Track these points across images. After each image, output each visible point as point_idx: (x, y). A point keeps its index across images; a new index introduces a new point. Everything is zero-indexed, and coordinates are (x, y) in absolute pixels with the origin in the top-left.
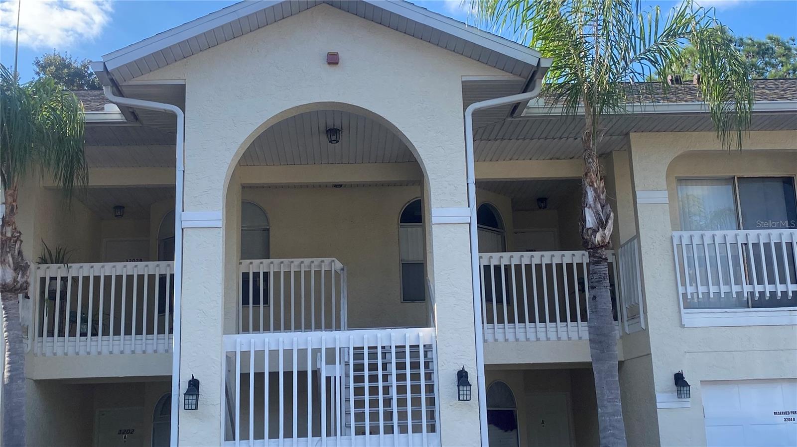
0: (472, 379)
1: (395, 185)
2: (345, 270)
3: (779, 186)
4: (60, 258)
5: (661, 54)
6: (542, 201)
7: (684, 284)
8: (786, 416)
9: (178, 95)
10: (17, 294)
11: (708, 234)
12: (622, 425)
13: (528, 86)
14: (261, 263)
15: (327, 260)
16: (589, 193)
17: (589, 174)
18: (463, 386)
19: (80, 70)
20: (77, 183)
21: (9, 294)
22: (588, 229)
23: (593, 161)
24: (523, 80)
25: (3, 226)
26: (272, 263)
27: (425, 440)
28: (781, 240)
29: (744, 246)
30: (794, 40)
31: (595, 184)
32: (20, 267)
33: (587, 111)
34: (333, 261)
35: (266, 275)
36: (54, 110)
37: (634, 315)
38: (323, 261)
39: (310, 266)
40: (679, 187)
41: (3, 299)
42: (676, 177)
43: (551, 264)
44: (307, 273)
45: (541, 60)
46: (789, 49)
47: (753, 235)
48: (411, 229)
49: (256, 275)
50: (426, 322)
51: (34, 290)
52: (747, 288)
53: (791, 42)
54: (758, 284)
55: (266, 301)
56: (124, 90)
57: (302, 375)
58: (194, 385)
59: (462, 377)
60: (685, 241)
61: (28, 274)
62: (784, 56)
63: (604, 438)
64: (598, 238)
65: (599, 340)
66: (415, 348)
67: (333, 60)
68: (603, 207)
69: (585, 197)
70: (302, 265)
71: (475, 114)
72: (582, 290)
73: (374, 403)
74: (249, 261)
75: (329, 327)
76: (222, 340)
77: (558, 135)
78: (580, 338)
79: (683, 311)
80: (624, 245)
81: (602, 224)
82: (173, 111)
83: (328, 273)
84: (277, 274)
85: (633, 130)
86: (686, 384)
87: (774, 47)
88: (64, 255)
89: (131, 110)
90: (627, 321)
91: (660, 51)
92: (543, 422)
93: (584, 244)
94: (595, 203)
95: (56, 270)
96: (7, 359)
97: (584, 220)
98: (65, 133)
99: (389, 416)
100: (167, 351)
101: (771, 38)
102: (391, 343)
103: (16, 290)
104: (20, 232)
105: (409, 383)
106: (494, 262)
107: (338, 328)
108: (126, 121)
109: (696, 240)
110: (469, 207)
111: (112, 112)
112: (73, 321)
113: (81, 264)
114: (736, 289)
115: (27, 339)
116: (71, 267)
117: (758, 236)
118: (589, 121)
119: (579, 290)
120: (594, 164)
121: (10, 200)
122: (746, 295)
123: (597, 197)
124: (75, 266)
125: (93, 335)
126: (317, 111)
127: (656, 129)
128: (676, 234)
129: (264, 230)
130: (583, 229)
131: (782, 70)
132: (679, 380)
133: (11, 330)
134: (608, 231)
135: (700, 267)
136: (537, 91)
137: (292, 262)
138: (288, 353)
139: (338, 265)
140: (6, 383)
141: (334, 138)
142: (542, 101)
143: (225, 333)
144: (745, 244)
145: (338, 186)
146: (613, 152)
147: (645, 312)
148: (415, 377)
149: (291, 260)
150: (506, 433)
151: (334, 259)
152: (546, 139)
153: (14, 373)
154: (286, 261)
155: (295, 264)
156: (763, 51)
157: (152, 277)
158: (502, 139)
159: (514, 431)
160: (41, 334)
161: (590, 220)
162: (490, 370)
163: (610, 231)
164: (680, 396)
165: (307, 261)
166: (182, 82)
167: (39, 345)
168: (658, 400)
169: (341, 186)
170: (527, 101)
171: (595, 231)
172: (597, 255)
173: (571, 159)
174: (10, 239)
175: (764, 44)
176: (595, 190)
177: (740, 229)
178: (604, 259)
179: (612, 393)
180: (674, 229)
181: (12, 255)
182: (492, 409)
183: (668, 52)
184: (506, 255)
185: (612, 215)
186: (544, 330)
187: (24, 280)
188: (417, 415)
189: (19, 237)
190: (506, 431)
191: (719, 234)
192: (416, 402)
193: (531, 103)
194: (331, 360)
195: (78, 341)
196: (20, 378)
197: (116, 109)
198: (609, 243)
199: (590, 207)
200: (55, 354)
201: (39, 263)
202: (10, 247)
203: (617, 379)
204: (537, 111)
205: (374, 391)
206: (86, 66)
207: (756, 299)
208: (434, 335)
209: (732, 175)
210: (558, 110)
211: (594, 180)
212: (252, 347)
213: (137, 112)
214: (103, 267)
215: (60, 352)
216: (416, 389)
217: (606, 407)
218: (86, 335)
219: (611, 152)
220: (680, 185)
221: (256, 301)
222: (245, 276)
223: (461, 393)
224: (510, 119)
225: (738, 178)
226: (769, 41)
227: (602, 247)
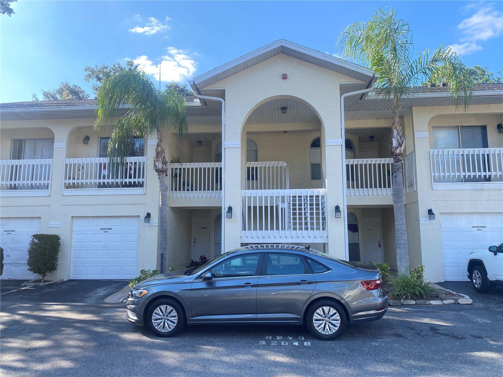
0: (341, 209)
1: (309, 132)
2: (288, 166)
3: (480, 129)
4: (178, 161)
5: (429, 70)
6: (372, 138)
7: (434, 172)
8: (478, 228)
9: (222, 94)
10: (163, 173)
11: (446, 150)
12: (405, 229)
13: (369, 86)
14: (255, 163)
15: (281, 162)
16: (395, 132)
17: (395, 124)
18: (338, 212)
19: (183, 89)
20: (184, 131)
21: (161, 173)
22: (394, 147)
23: (397, 118)
24: (366, 83)
25: (157, 147)
26: (259, 163)
27: (321, 233)
28: (480, 153)
29: (462, 156)
30: (486, 68)
31: (397, 128)
32: (164, 163)
33: (395, 97)
34: (283, 163)
35: (256, 168)
36: (174, 101)
37: (411, 185)
38: (279, 163)
39: (274, 165)
40: (433, 131)
41: (158, 175)
42: (432, 126)
43: (376, 164)
44: (273, 168)
45: (375, 74)
46: (485, 72)
47: (466, 151)
48: (316, 150)
49: (253, 168)
50: (321, 186)
51: (169, 173)
52: (463, 174)
53: (485, 68)
54: (468, 172)
55: (256, 179)
56: (201, 92)
57: (272, 207)
58: (230, 209)
59: (337, 209)
60: (436, 153)
61: (167, 165)
62: (481, 75)
63: (397, 234)
64: (398, 151)
65: (397, 195)
66: (317, 197)
67: (285, 77)
68: (400, 138)
69: (393, 133)
70: (271, 164)
71: (345, 99)
72: (389, 175)
73: (300, 219)
74: (249, 163)
75: (281, 188)
76: (240, 192)
77: (381, 108)
78: (387, 195)
79: (433, 183)
80: (408, 155)
81: (400, 145)
82: (220, 101)
83: (281, 167)
84: (261, 168)
85: (414, 105)
86: (433, 214)
87: (477, 71)
88: (180, 160)
89: (204, 101)
90: (408, 188)
91: (429, 69)
92: (369, 230)
93: (391, 154)
94: (397, 136)
95: (177, 166)
96: (160, 197)
97: (392, 143)
98: (179, 111)
99: (306, 224)
100: (219, 197)
101: (476, 67)
102: (307, 194)
103: (163, 171)
104: (164, 149)
105: (315, 211)
106: (351, 163)
107: (285, 188)
108: (202, 106)
109: (440, 153)
110: (342, 138)
111: (197, 102)
112: (184, 185)
113: (186, 163)
114: (457, 174)
115: (167, 191)
116: (182, 164)
117: (469, 151)
118: (395, 101)
119: (387, 175)
120: (397, 120)
121: (160, 136)
122: (462, 177)
123: (398, 133)
124: (184, 164)
125: (191, 190)
126: (278, 99)
127: (424, 105)
128: (432, 150)
129: (255, 151)
130: (391, 147)
131: (480, 81)
132: (430, 212)
133: (162, 187)
134: (402, 148)
135: (441, 165)
136: (372, 89)
137: (267, 163)
138: (266, 198)
139: (285, 164)
140: (160, 206)
141: (284, 111)
142: (374, 93)
143: (241, 190)
144: (462, 155)
145: (285, 132)
146: (405, 116)
147: (416, 184)
148: (317, 209)
149: (266, 162)
150: (354, 233)
151: (283, 162)
152: (375, 110)
153: (163, 203)
154: (264, 162)
155: (268, 164)
156: (472, 73)
157: (213, 169)
158: (356, 110)
159: (357, 232)
160: (172, 190)
161: (395, 143)
162: (349, 207)
163: (403, 148)
164: (430, 218)
165: (273, 163)
166: (224, 89)
167: (172, 194)
168: (420, 221)
169: (286, 132)
170: (368, 93)
171: (397, 148)
172: (397, 158)
173: (386, 119)
174: (160, 152)
175: (472, 70)
176: (397, 131)
177: (460, 148)
178: (400, 160)
179: (401, 216)
180: (430, 149)
181: (161, 158)
182: (349, 223)
183: (433, 69)
184: (356, 160)
185: (404, 141)
186: (372, 191)
187: (166, 168)
188: (318, 224)
189: (163, 151)
190: (354, 232)
191: (451, 150)
192: (318, 219)
193: (370, 94)
194: (283, 202)
195: (186, 192)
196: (165, 205)
197: (198, 100)
198: (402, 153)
199: (395, 138)
200: (178, 197)
201: (171, 163)
202: (160, 155)
203: (404, 210)
204: (372, 97)
205: (300, 214)
206: (185, 87)
207: (467, 178)
208: (325, 192)
209: (458, 125)
210: (381, 97)
211: (397, 126)
212: (252, 195)
213: (207, 102)
214: (195, 164)
215: (179, 197)
216: (318, 214)
217: (399, 222)
218: (189, 190)
219: (404, 115)
220: (434, 130)
221: (253, 179)
222: (248, 168)
223: (337, 215)
224: (360, 101)
225: (460, 126)
226: (475, 68)
227: (399, 155)
